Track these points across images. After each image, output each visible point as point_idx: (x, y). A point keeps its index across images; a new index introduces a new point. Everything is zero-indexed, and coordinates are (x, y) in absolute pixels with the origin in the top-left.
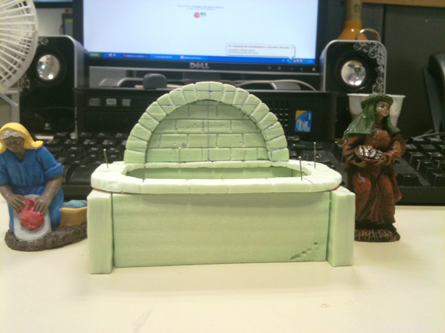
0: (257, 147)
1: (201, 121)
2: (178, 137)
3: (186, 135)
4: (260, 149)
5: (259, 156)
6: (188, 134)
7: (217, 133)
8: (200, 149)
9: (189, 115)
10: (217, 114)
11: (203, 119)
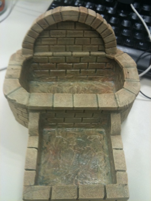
0: (99, 45)
1: (65, 31)
2: (51, 40)
3: (56, 39)
4: (100, 46)
5: (100, 49)
6: (57, 38)
7: (75, 38)
8: (64, 46)
9: (57, 27)
10: (75, 27)
11: (66, 30)
